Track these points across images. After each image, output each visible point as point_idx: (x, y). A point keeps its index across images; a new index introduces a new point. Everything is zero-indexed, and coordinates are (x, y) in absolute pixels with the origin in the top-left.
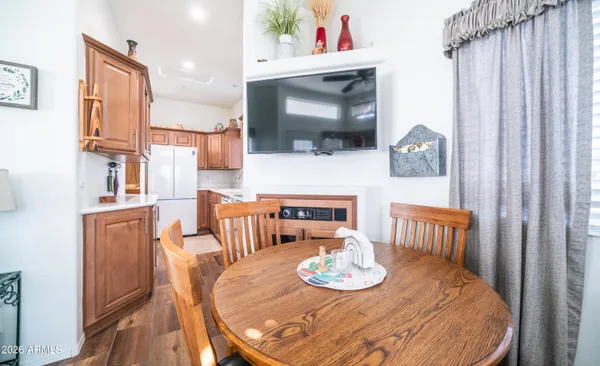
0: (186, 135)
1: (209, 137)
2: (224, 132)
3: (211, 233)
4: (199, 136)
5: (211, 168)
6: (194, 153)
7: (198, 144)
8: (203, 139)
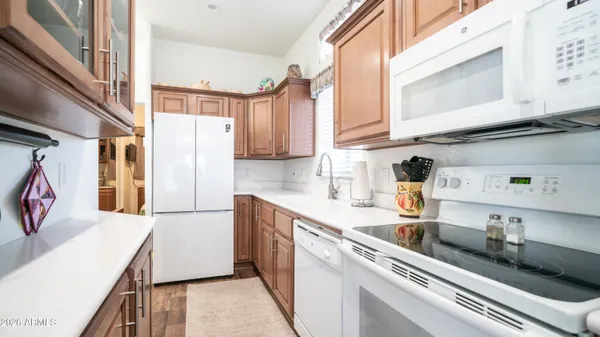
0: (216, 99)
1: (252, 101)
2: (276, 92)
3: (257, 273)
4: (234, 101)
5: (255, 156)
6: (228, 128)
7: (233, 112)
8: (241, 106)
